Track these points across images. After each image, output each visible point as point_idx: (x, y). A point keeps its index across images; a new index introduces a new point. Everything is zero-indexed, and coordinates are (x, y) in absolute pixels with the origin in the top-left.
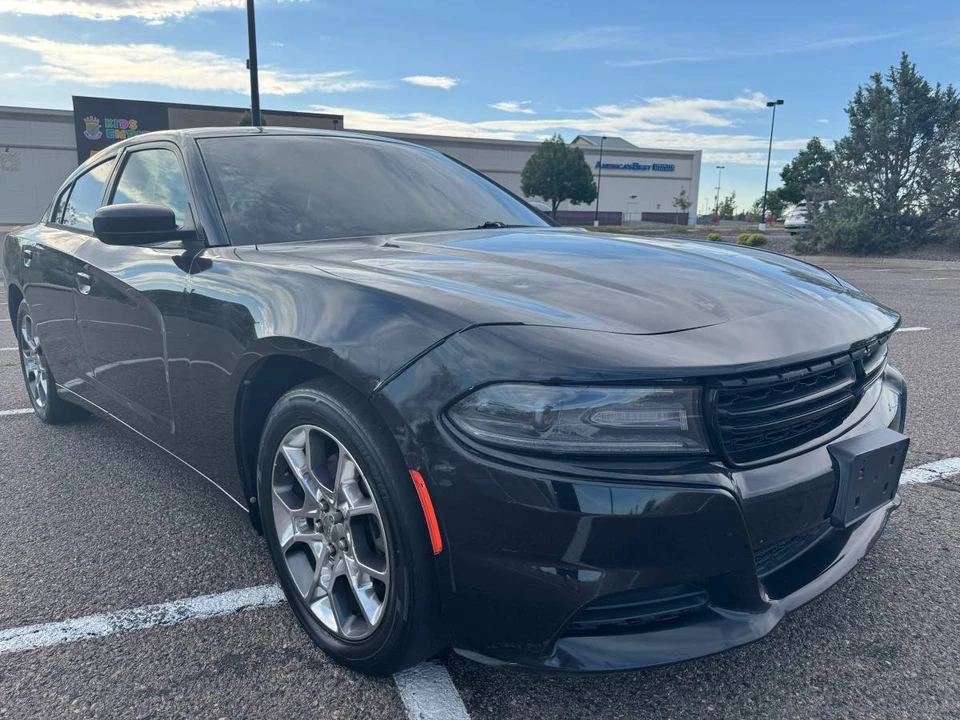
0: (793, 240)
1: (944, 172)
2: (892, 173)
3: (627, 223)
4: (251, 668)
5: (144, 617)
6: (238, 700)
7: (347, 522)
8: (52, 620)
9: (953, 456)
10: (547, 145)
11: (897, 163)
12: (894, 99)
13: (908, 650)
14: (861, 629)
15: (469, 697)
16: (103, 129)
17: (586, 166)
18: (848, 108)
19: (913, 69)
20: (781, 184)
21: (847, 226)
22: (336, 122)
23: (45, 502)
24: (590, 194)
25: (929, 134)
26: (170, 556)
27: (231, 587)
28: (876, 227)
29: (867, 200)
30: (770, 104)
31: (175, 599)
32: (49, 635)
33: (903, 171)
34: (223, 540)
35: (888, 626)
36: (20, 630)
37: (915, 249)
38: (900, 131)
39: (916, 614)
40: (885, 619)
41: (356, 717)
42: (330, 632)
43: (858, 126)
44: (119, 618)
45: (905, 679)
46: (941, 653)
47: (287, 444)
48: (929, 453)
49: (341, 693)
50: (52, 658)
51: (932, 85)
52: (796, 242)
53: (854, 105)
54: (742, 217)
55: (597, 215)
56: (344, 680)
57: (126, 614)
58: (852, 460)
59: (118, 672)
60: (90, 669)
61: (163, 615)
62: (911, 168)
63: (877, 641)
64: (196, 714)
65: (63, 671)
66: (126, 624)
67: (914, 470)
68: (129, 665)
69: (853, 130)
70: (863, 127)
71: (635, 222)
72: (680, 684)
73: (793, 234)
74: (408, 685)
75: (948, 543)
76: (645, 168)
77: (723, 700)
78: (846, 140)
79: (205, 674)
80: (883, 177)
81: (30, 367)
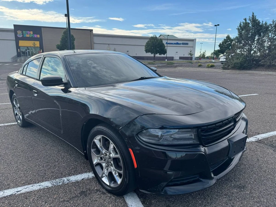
0: (222, 66)
1: (264, 46)
2: (250, 47)
3: (175, 60)
4: (88, 194)
5: (58, 182)
6: (86, 202)
7: (112, 159)
8: (36, 183)
9: (262, 134)
10: (152, 38)
11: (251, 44)
12: (250, 26)
13: (247, 187)
14: (236, 181)
15: (142, 200)
16: (23, 34)
17: (163, 44)
18: (237, 28)
19: (255, 17)
20: (219, 48)
21: (237, 62)
22: (91, 31)
23: (26, 150)
24: (164, 52)
25: (260, 35)
26: (62, 165)
27: (79, 173)
28: (245, 62)
29: (243, 54)
30: (215, 26)
31: (66, 177)
32: (36, 187)
33: (253, 46)
34: (75, 160)
35: (243, 181)
36: (28, 186)
37: (256, 68)
38: (252, 35)
39: (250, 177)
40: (242, 179)
41: (115, 206)
42: (107, 185)
43: (240, 33)
44: (53, 182)
45: (246, 194)
46: (255, 187)
47: (95, 139)
48: (256, 133)
49: (111, 200)
50: (38, 193)
51: (261, 22)
52: (223, 66)
53: (239, 27)
54: (208, 58)
55: (166, 58)
56: (111, 197)
57: (54, 181)
58: (233, 143)
59: (55, 196)
60: (48, 196)
61: (64, 181)
62: (255, 45)
63: (240, 184)
64: (77, 206)
65: (42, 196)
66: (55, 184)
67: (252, 138)
68: (58, 194)
69: (239, 34)
70: (241, 33)
71: (177, 60)
72: (192, 196)
73: (222, 64)
74: (127, 198)
75: (259, 158)
76: (180, 44)
77: (203, 200)
78: (237, 37)
79: (77, 196)
80: (247, 47)
81: (16, 112)
